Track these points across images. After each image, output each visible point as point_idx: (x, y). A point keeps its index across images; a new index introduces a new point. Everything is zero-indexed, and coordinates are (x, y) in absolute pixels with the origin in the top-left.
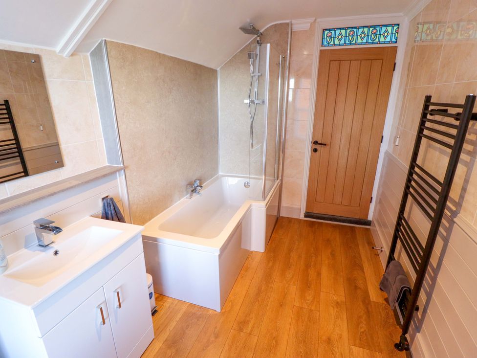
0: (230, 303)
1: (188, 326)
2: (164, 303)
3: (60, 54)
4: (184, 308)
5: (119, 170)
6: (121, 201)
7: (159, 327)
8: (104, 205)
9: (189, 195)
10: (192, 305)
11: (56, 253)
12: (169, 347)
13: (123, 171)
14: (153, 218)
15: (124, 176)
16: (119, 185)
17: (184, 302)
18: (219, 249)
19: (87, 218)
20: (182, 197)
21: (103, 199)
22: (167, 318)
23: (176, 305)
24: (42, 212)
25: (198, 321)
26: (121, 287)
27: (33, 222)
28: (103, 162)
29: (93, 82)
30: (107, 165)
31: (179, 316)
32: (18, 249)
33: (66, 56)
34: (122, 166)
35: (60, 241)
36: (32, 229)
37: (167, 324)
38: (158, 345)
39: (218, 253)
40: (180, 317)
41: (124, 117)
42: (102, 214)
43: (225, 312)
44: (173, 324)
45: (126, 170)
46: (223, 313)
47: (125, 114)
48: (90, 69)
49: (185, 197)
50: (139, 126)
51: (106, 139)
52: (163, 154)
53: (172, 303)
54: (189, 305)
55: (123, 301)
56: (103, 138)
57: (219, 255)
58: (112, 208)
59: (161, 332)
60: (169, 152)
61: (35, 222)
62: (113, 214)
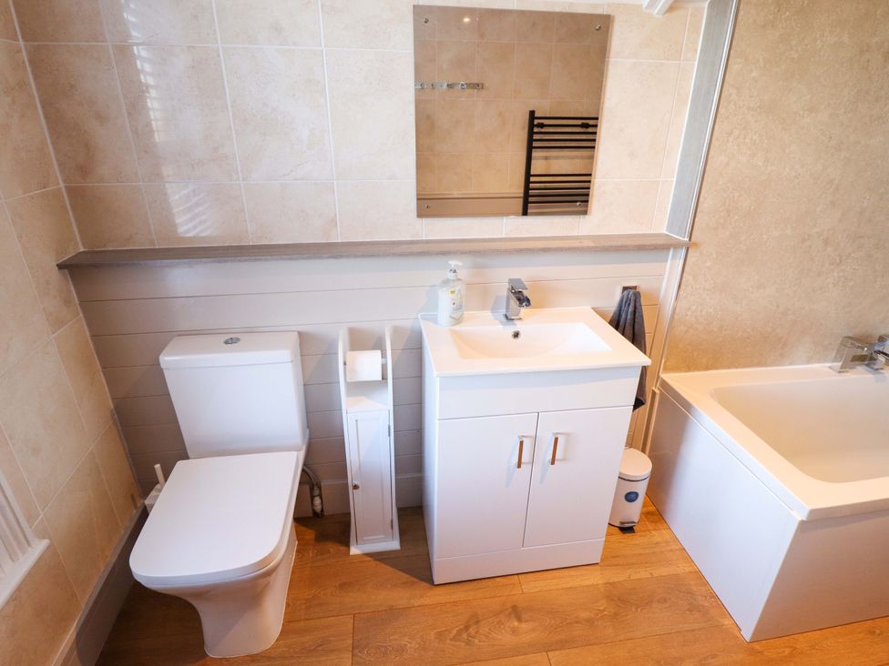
0: (787, 651)
1: (665, 601)
2: (655, 530)
3: (648, 11)
4: (682, 569)
5: (676, 246)
6: (657, 306)
7: (618, 556)
8: (622, 301)
9: (840, 364)
10: (699, 576)
11: (516, 335)
12: (609, 597)
13: (684, 251)
14: (717, 368)
15: (682, 261)
16: (666, 276)
17: (689, 560)
18: (808, 508)
19: (587, 309)
20: (819, 361)
21: (625, 289)
22: (641, 554)
23: (671, 551)
24: (524, 272)
25: (689, 610)
26: (567, 435)
27: (507, 281)
28: (659, 225)
29: (696, 63)
30: (665, 232)
31: (663, 571)
32: (483, 308)
33: (658, 13)
34: (687, 239)
35: (529, 321)
36: (504, 291)
37: (633, 564)
38: (595, 578)
39: (801, 515)
40: (663, 574)
41: (731, 139)
42: (615, 313)
43: (761, 652)
44: (643, 574)
45: (690, 250)
46: (751, 648)
47: (736, 133)
48: (699, 37)
49: (830, 365)
50: (761, 164)
51: (679, 182)
52: (804, 241)
53: (667, 542)
54: (696, 572)
55: (563, 460)
56: (675, 179)
57: (802, 524)
58: (631, 309)
59: (616, 565)
60: (826, 242)
61: (511, 281)
62: (628, 321)
